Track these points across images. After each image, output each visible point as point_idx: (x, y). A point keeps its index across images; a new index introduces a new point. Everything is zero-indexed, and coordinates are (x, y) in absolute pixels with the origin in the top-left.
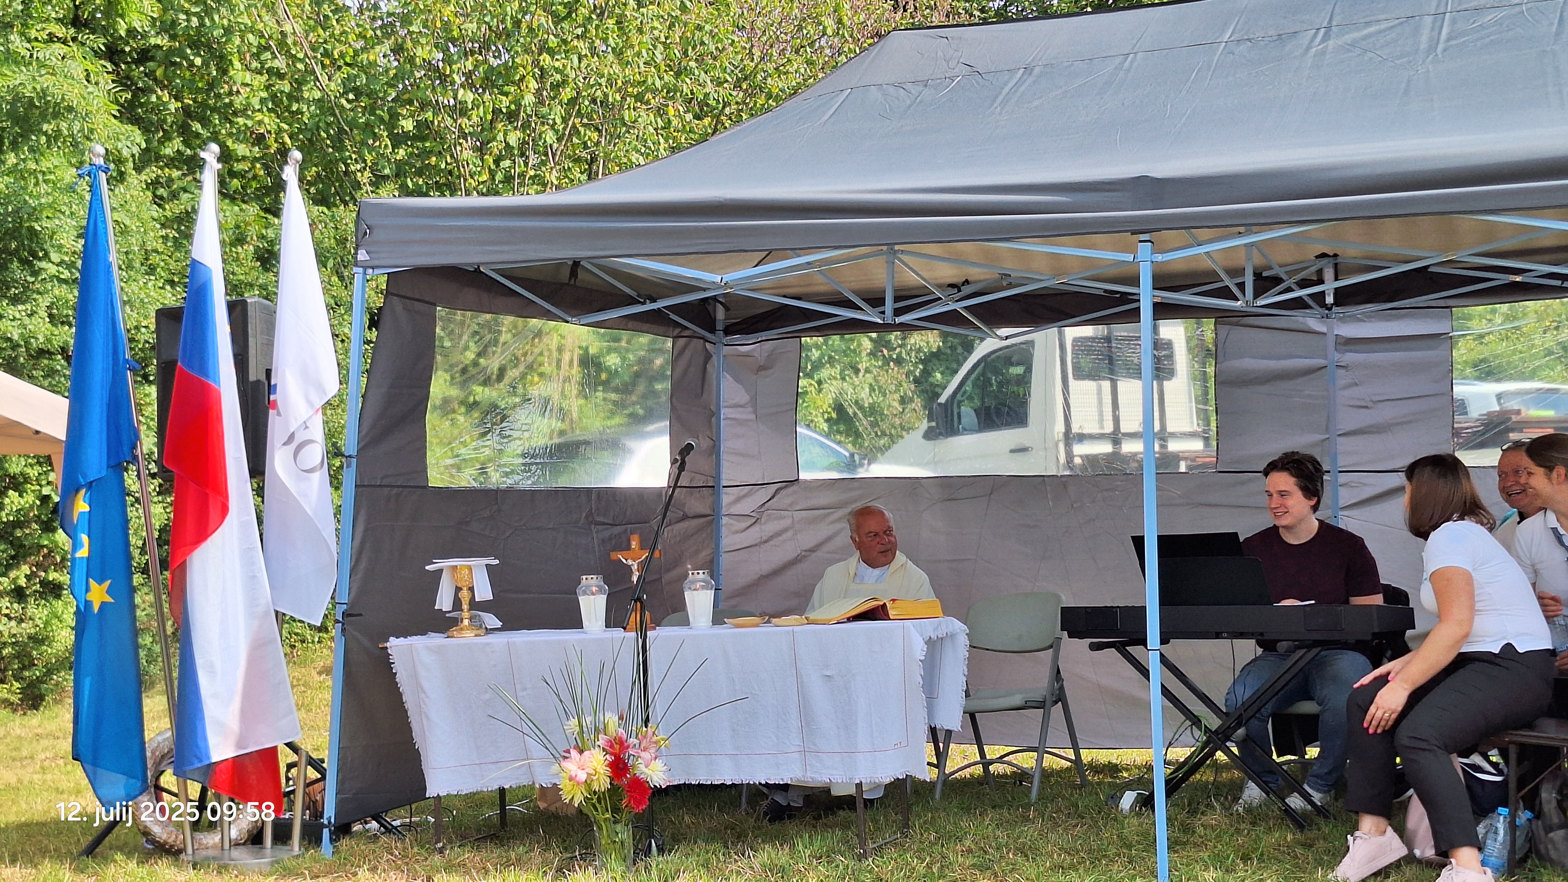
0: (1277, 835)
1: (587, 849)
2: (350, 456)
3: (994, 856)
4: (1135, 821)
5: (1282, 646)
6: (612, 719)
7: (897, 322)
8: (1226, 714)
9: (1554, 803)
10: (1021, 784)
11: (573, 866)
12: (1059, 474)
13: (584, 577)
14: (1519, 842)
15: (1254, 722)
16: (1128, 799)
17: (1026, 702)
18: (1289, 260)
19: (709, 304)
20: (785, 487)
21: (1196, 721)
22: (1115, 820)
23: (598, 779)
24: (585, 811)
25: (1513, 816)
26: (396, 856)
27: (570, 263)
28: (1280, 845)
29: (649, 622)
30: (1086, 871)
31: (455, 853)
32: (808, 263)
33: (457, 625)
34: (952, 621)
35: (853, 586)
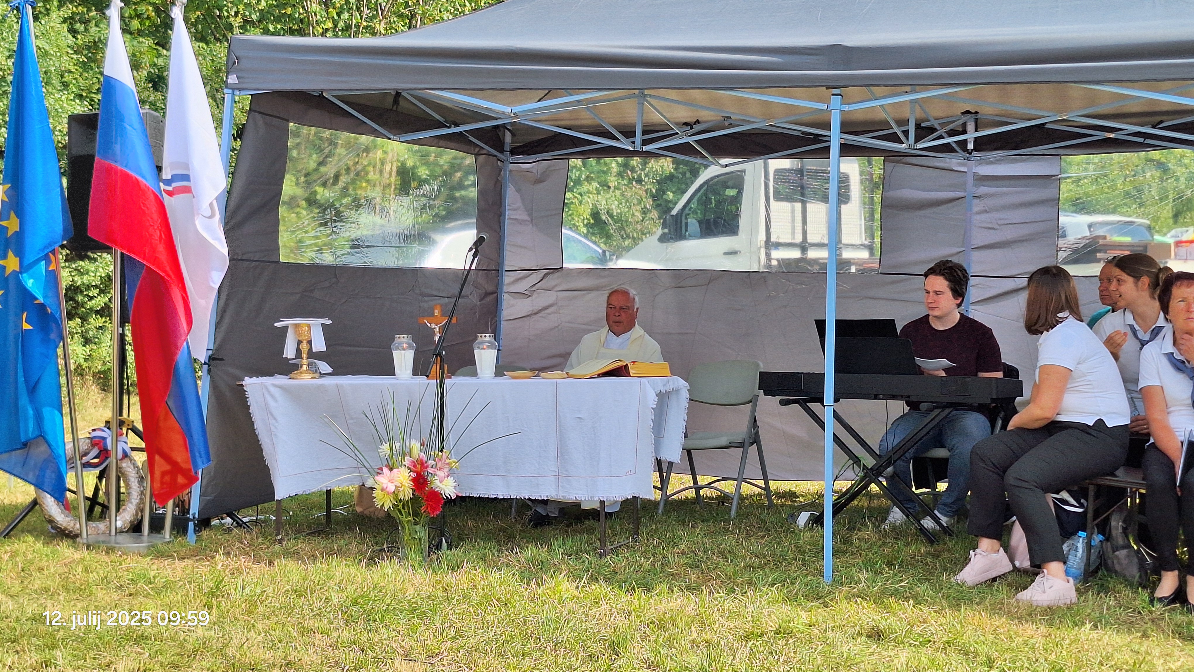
0: (914, 548)
1: (393, 543)
3: (702, 558)
4: (808, 534)
5: (924, 406)
6: (416, 446)
7: (644, 150)
8: (880, 456)
9: (1120, 530)
10: (723, 504)
11: (382, 556)
12: (761, 271)
13: (397, 336)
14: (1093, 558)
15: (900, 463)
16: (803, 518)
17: (730, 443)
18: (941, 114)
19: (500, 131)
20: (552, 273)
21: (856, 460)
22: (793, 532)
23: (404, 490)
24: (393, 514)
25: (1089, 539)
26: (245, 545)
27: (393, 93)
28: (915, 555)
29: (446, 372)
30: (771, 570)
31: (290, 544)
32: (578, 101)
33: (297, 370)
34: (677, 379)
35: (603, 350)
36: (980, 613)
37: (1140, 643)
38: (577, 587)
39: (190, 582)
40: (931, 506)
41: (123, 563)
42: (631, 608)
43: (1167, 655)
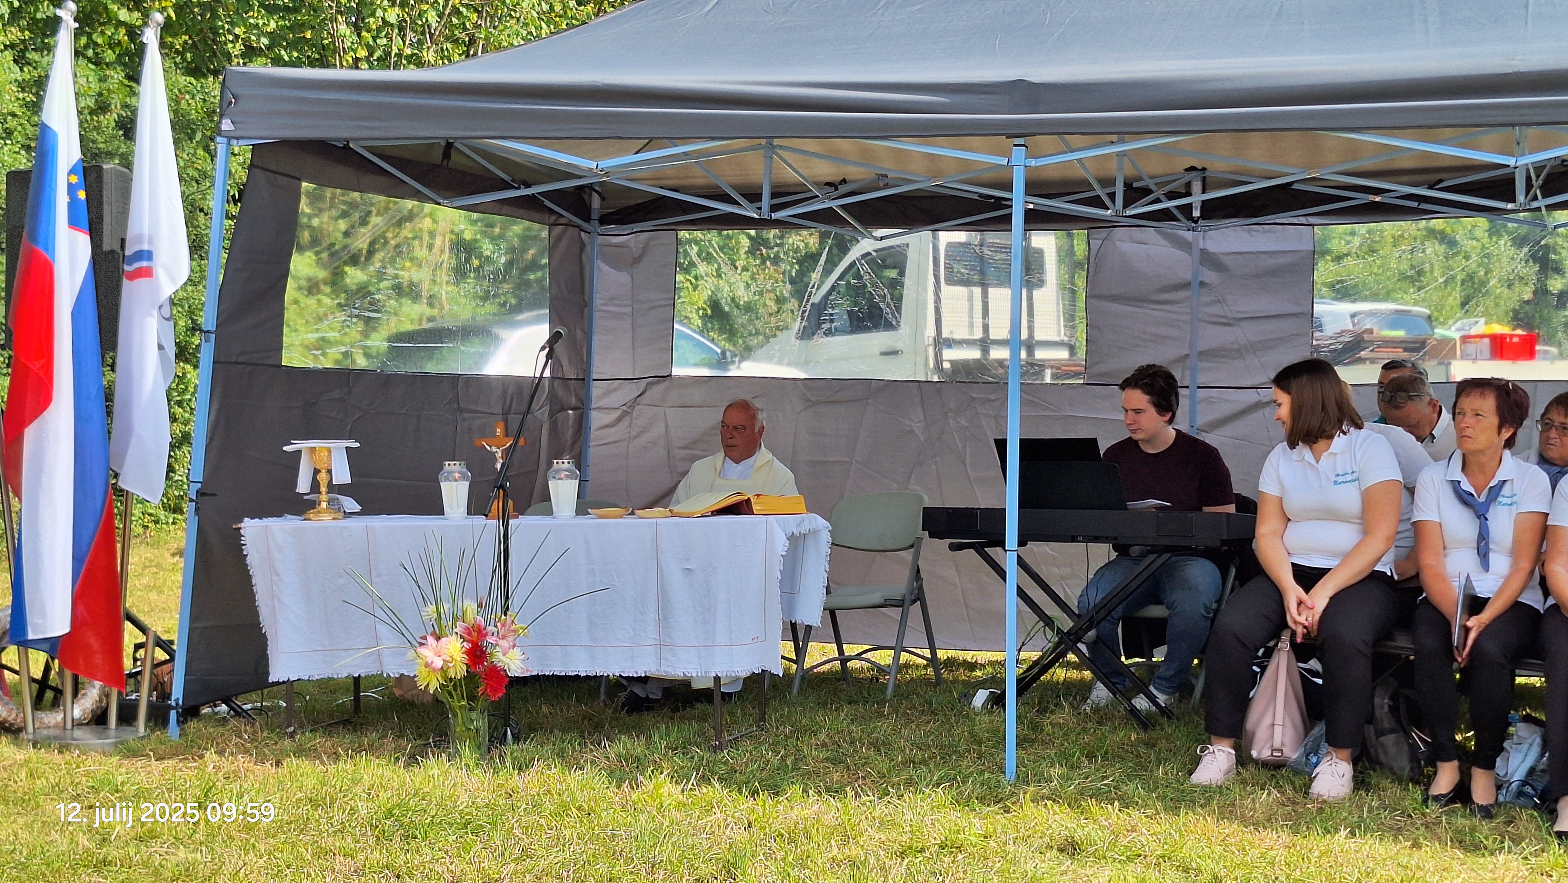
0: (1122, 735)
1: (441, 736)
2: (208, 332)
3: (847, 751)
4: (986, 718)
5: (1135, 551)
6: (471, 607)
7: (773, 218)
8: (1079, 616)
9: (1386, 709)
10: (876, 680)
11: (427, 753)
12: (928, 380)
13: (447, 463)
15: (1105, 625)
16: (980, 697)
17: (885, 600)
18: (1158, 171)
19: (585, 192)
20: (658, 382)
21: (1048, 622)
22: (967, 717)
23: (455, 666)
24: (440, 698)
26: (245, 740)
27: (443, 143)
28: (1124, 744)
29: (511, 510)
30: (937, 766)
31: (306, 738)
32: (685, 154)
33: (314, 508)
34: (815, 518)
35: (719, 481)
36: (1204, 818)
37: (1410, 855)
38: (683, 791)
39: (170, 791)
40: (1146, 680)
41: (81, 765)
42: (752, 818)
43: (1444, 870)
